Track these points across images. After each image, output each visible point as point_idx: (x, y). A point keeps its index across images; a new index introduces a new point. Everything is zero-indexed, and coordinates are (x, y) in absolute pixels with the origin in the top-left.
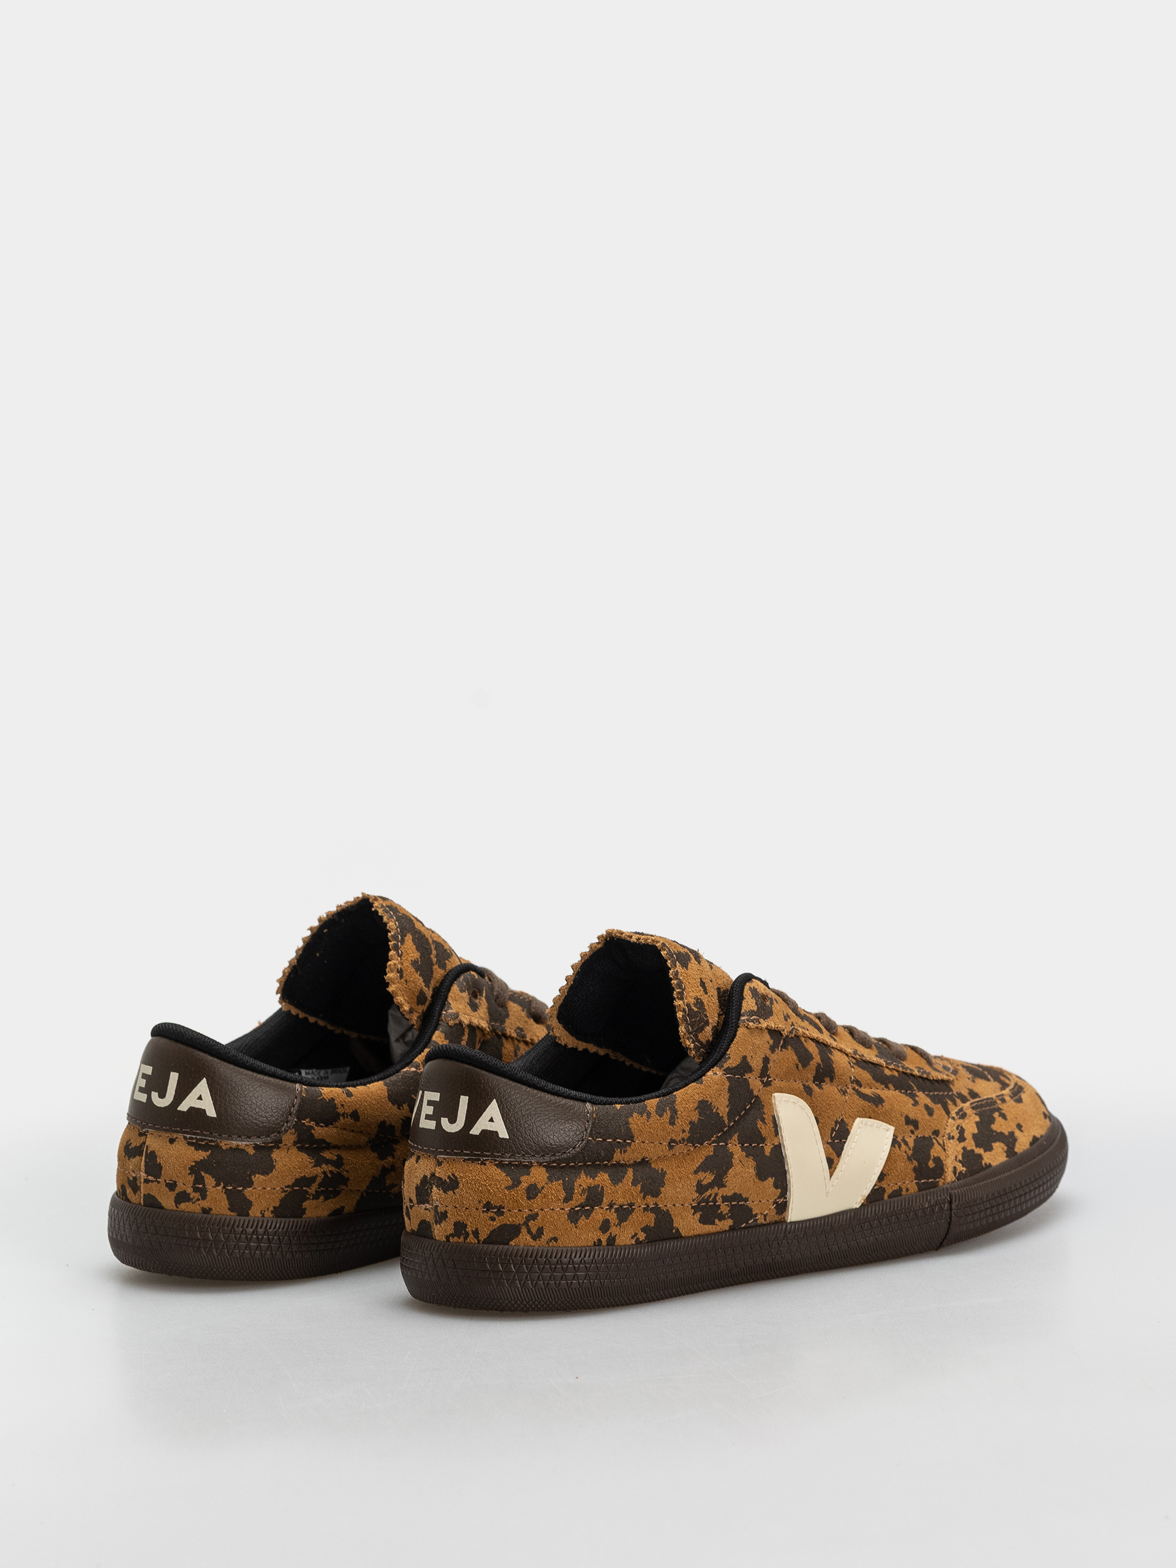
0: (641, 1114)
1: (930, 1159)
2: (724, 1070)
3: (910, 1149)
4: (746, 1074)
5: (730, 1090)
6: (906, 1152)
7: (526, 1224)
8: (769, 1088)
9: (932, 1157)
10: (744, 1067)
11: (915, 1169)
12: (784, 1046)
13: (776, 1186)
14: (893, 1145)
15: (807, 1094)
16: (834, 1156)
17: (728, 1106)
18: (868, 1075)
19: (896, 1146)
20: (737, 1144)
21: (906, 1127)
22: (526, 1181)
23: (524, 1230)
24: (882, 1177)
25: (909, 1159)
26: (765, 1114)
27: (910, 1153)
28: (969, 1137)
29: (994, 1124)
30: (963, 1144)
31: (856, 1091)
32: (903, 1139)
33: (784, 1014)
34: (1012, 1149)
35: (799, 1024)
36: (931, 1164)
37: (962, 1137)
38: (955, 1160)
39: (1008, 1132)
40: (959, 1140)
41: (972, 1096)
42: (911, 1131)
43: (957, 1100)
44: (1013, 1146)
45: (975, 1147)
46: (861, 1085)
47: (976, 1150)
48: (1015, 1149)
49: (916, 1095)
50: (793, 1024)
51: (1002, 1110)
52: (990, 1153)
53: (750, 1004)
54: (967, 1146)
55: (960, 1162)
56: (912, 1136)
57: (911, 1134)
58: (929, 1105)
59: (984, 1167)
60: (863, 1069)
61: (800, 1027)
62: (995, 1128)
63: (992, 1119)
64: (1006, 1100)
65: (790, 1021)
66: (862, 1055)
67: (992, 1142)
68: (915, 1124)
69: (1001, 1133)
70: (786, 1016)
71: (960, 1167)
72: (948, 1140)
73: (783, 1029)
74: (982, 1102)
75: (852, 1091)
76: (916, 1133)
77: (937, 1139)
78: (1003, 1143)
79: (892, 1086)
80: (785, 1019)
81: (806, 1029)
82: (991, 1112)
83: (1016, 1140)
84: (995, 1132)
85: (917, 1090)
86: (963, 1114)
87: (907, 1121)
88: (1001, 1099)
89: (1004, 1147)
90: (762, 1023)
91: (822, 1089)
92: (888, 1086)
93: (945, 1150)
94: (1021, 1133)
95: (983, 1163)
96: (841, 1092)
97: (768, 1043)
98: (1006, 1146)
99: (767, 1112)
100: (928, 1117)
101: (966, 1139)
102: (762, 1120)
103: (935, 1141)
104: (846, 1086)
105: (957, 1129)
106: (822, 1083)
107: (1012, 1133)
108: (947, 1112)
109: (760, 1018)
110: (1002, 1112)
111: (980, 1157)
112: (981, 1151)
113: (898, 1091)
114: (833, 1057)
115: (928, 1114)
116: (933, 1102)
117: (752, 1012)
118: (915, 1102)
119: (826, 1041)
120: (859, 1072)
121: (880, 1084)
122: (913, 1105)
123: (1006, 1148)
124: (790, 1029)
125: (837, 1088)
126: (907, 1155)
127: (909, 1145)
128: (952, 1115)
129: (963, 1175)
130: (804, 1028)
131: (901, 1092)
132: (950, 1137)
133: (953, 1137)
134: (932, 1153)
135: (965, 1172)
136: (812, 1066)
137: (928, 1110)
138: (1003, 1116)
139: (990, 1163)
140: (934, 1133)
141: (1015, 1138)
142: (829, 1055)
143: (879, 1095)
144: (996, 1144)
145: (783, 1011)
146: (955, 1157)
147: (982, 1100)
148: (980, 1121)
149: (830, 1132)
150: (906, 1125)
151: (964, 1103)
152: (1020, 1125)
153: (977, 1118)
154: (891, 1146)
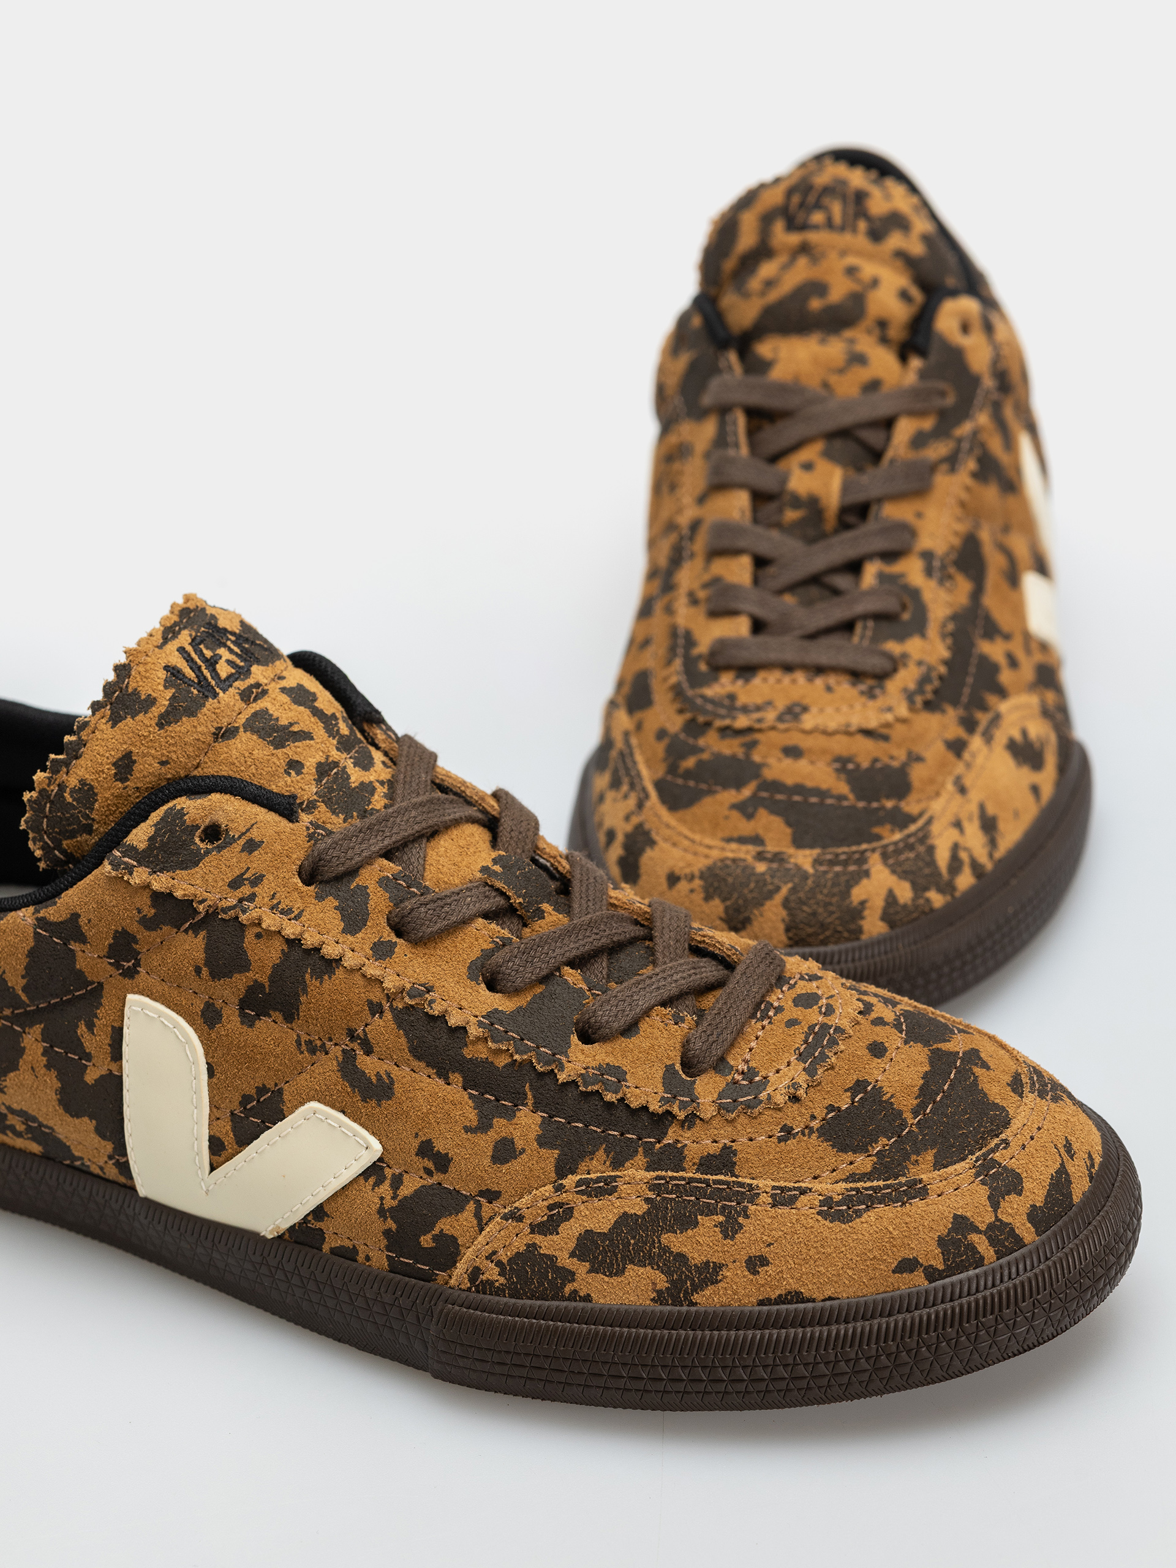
1: (429, 1232)
2: (37, 919)
3: (393, 1198)
4: (72, 942)
5: (31, 953)
6: (382, 1199)
8: (127, 981)
9: (436, 1231)
10: (71, 929)
11: (387, 1233)
12: (195, 928)
13: (100, 1132)
14: (366, 1174)
15: (207, 1019)
16: (229, 1139)
17: (23, 977)
18: (403, 1040)
19: (372, 1180)
20: (40, 1040)
21: (416, 1159)
24: (319, 1212)
25: (382, 1212)
26: (97, 1017)
27: (389, 1203)
28: (571, 1230)
29: (681, 1233)
30: (538, 1239)
31: (349, 1057)
32: (393, 1175)
33: (243, 874)
34: (686, 1292)
35: (275, 901)
36: (426, 1241)
37: (548, 1227)
38: (489, 1258)
39: (708, 1262)
40: (535, 1228)
41: (707, 1164)
42: (425, 1168)
43: (640, 1159)
44: (696, 1289)
45: (572, 1255)
46: (368, 1052)
47: (565, 1260)
48: (696, 1296)
49: (509, 1114)
50: (252, 898)
51: (747, 1217)
52: (606, 1279)
53: (140, 836)
54: (547, 1244)
55: (499, 1264)
56: (421, 1177)
57: (422, 1173)
58: (519, 1144)
59: (563, 1296)
60: (399, 1027)
61: (272, 908)
62: (675, 1241)
63: (686, 1222)
64: (798, 1204)
65: (246, 890)
66: (432, 1002)
67: (632, 1262)
68: (443, 1163)
69: (681, 1257)
70: (246, 879)
71: (492, 1273)
72: (505, 1218)
73: (203, 901)
74: (708, 1185)
75: (339, 1054)
76: (437, 1177)
77: (479, 1206)
78: (668, 1272)
79: (457, 1078)
80: (235, 884)
81: (293, 915)
82: (710, 1211)
83: (717, 1282)
84: (666, 1250)
85: (525, 1105)
86: (605, 1188)
87: (426, 1149)
88: (784, 1198)
89: (662, 1281)
90: (140, 875)
91: (251, 1026)
92: (443, 1074)
93: (481, 1230)
94: (747, 1273)
95: (568, 1289)
96: (304, 1047)
97: (139, 911)
98: (672, 1282)
99: (104, 1017)
100: (487, 1161)
101: (558, 1234)
102: (90, 1027)
103: (471, 1206)
104: (330, 1040)
105: (550, 1208)
106: (258, 1016)
107: (718, 1267)
108: (562, 1170)
109: (140, 864)
110: (741, 1220)
111: (570, 1276)
112: (581, 1268)
113: (465, 1090)
114: (321, 983)
115: (493, 1157)
116: (542, 1141)
117: (131, 851)
118: (484, 1126)
119: (331, 950)
120: (382, 1028)
121: (422, 1065)
122: (467, 1129)
123: (667, 1285)
124: (229, 904)
125: (298, 1036)
126: (382, 1204)
127: (398, 1188)
128: (570, 1181)
129: (487, 1287)
130: (286, 912)
131: (471, 1096)
132: (516, 1216)
133: (520, 1219)
134: (445, 1225)
135: (497, 1284)
136: (241, 982)
137: (505, 1152)
138: (730, 1229)
139: (589, 1295)
140: (482, 1193)
141: (719, 1278)
142: (307, 976)
143: (392, 1082)
144: (642, 1270)
145: (248, 868)
146: (494, 1253)
147: (716, 1182)
148: (643, 1217)
149: (237, 1098)
150: (417, 1155)
151: (648, 1169)
152: (763, 1261)
153: (639, 1208)
154: (360, 1175)
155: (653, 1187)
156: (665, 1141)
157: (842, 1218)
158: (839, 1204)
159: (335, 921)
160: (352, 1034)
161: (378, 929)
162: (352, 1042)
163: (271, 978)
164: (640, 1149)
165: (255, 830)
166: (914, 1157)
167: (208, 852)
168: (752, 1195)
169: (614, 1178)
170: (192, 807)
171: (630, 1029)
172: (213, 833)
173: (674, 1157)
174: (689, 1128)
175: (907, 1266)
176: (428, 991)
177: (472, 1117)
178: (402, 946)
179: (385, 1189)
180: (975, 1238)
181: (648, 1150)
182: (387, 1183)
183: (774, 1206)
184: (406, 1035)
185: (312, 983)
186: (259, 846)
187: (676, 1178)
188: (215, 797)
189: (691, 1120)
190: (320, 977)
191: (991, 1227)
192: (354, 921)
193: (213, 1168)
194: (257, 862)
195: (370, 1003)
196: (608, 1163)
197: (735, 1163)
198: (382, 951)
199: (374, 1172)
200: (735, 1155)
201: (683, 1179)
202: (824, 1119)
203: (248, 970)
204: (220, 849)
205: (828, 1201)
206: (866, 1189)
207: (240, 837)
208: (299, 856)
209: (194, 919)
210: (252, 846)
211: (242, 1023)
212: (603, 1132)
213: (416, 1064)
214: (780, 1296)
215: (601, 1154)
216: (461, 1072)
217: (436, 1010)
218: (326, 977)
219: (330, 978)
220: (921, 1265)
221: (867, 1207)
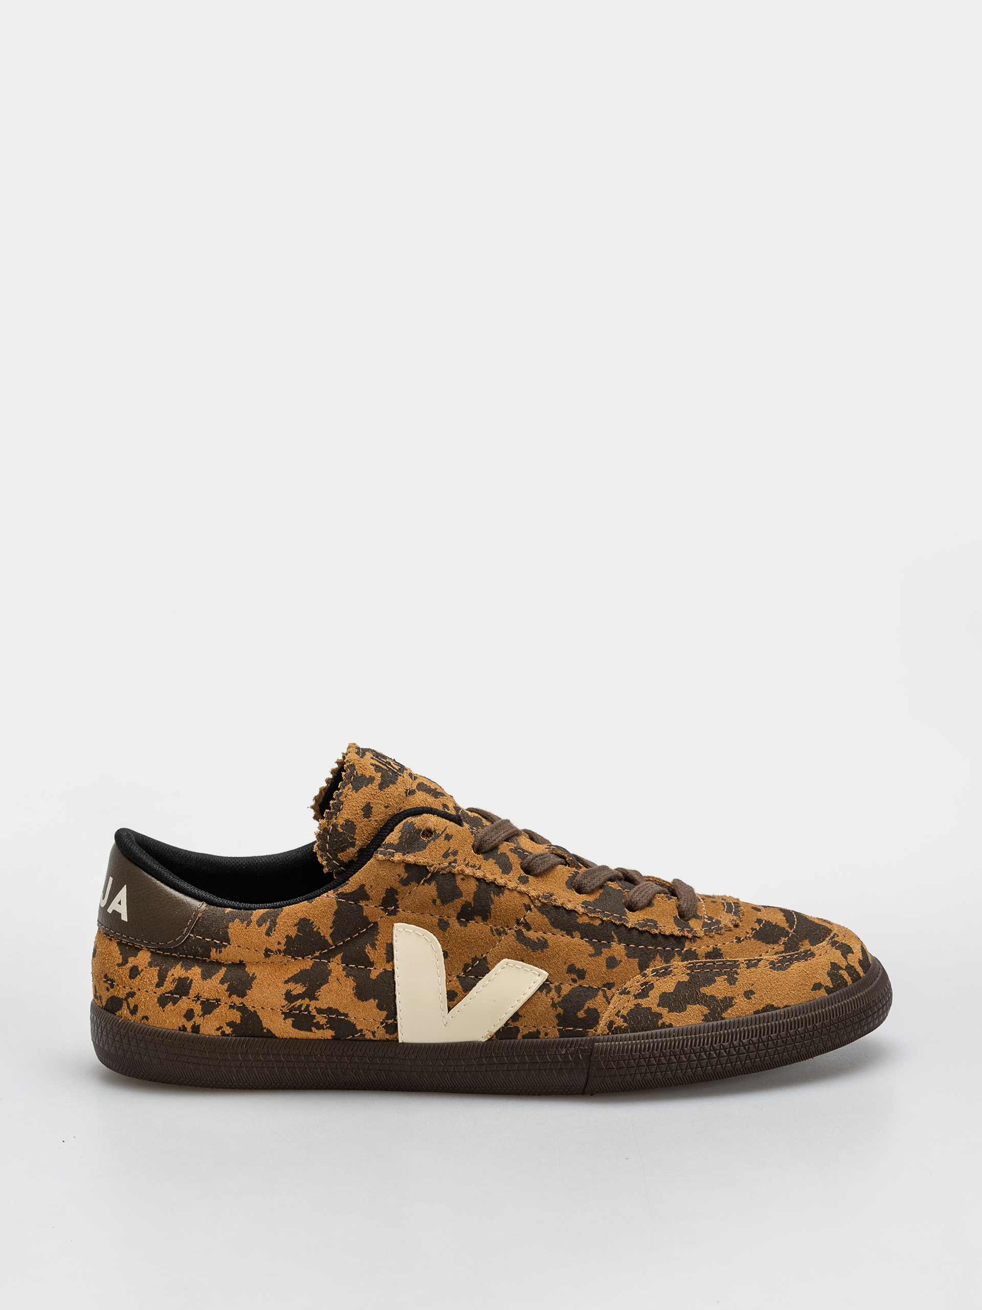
0: (242, 921)
1: (582, 1009)
2: (337, 894)
3: (559, 997)
4: (361, 901)
5: (336, 913)
6: (552, 999)
7: (126, 999)
8: (392, 917)
9: (586, 1008)
10: (361, 894)
11: (558, 1016)
12: (428, 881)
13: (380, 1007)
14: (541, 989)
15: (441, 928)
16: (459, 990)
17: (331, 928)
18: (546, 920)
19: (544, 991)
20: (340, 963)
21: (566, 975)
22: (132, 961)
23: (125, 1005)
24: (516, 1017)
25: (554, 1005)
26: (377, 940)
27: (557, 1000)
28: (654, 995)
29: (709, 986)
30: (640, 1001)
31: (519, 933)
32: (555, 986)
33: (448, 851)
34: (719, 1013)
35: (467, 862)
36: (581, 1014)
37: (643, 994)
38: (617, 1015)
39: (726, 997)
40: (636, 997)
41: (708, 955)
42: (572, 979)
43: (677, 957)
44: (723, 1011)
45: (659, 1005)
46: (529, 928)
47: (656, 1009)
48: (724, 1014)
49: (608, 946)
50: (455, 861)
51: (737, 974)
52: (678, 1014)
53: (393, 837)
54: (644, 1003)
55: (623, 1017)
56: (571, 985)
57: (571, 982)
58: (618, 958)
59: (658, 1026)
60: (543, 913)
61: (466, 865)
62: (707, 990)
63: (710, 981)
64: (759, 966)
65: (451, 858)
66: (555, 900)
67: (689, 1004)
68: (581, 974)
69: (712, 997)
70: (451, 853)
71: (619, 1022)
72: (621, 994)
73: (433, 865)
74: (714, 964)
75: (514, 933)
76: (580, 982)
77: (604, 991)
78: (708, 1006)
79: (577, 934)
80: (446, 855)
81: (477, 868)
82: (719, 974)
83: (733, 1006)
84: (704, 995)
85: (614, 941)
86: (666, 972)
87: (571, 969)
88: (751, 964)
89: (706, 1010)
90: (398, 857)
91: (466, 926)
92: (569, 933)
93: (609, 1003)
94: (745, 999)
95: (660, 1022)
96: (495, 932)
97: (399, 876)
98: (711, 1009)
99: (381, 939)
100: (604, 969)
101: (649, 997)
102: (373, 946)
103: (601, 993)
104: (508, 927)
105: (642, 985)
106: (467, 921)
107: (732, 999)
108: (643, 967)
109: (397, 852)
110: (735, 976)
111: (660, 1016)
112: (664, 1011)
113: (582, 939)
114: (499, 897)
115: (607, 966)
116: (629, 955)
117: (390, 845)
118: (598, 953)
119: (501, 881)
120: (534, 916)
121: (559, 930)
122: (591, 955)
123: (709, 1011)
124: (445, 866)
125: (491, 927)
126: (553, 1001)
127: (560, 992)
128: (648, 971)
129: (619, 1030)
130: (474, 866)
131: (586, 941)
132: (625, 992)
133: (629, 993)
134: (589, 1004)
135: (623, 1027)
136: (458, 903)
137: (612, 963)
138: (732, 981)
139: (671, 1024)
140: (604, 986)
141: (733, 1003)
142: (492, 896)
143: (546, 941)
144: (694, 1006)
145: (450, 848)
146: (619, 1012)
147: (717, 962)
148: (688, 982)
149: (462, 966)
150: (567, 973)
151: (682, 961)
152: (752, 992)
153: (686, 979)
154: (537, 991)
155: (689, 968)
156: (685, 949)
157: (781, 968)
158: (777, 963)
159: (498, 870)
160: (518, 923)
161: (517, 871)
162: (519, 926)
163: (475, 900)
164: (676, 954)
165: (447, 830)
166: (800, 943)
167: (429, 842)
168: (735, 964)
169: (669, 967)
170: (417, 821)
171: (650, 904)
172: (429, 833)
173: (691, 955)
174: (694, 942)
175: (817, 986)
176: (552, 896)
177: (591, 950)
178: (531, 878)
179: (553, 993)
180: (842, 972)
181: (679, 953)
182: (553, 990)
183: (748, 968)
184: (547, 917)
185: (495, 898)
186: (452, 837)
187: (698, 962)
188: (425, 815)
189: (695, 938)
190: (498, 895)
191: (846, 967)
192: (506, 868)
193: (449, 1009)
194: (453, 845)
195: (525, 905)
196: (663, 961)
197: (722, 954)
198: (524, 881)
199: (544, 987)
200: (720, 950)
201: (702, 962)
202: (752, 934)
203: (462, 896)
204: (434, 839)
205: (772, 963)
206: (788, 956)
207: (442, 833)
208: (471, 840)
209: (426, 877)
210: (448, 837)
211: (461, 926)
212: (655, 948)
213: (555, 930)
214: (763, 1008)
215: (658, 957)
216: (579, 930)
217: (559, 903)
218: (501, 895)
219: (503, 895)
220: (823, 986)
221: (791, 963)
